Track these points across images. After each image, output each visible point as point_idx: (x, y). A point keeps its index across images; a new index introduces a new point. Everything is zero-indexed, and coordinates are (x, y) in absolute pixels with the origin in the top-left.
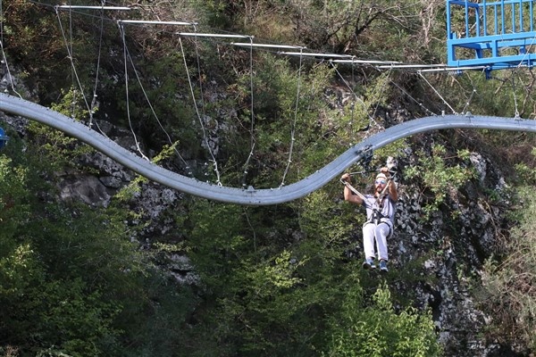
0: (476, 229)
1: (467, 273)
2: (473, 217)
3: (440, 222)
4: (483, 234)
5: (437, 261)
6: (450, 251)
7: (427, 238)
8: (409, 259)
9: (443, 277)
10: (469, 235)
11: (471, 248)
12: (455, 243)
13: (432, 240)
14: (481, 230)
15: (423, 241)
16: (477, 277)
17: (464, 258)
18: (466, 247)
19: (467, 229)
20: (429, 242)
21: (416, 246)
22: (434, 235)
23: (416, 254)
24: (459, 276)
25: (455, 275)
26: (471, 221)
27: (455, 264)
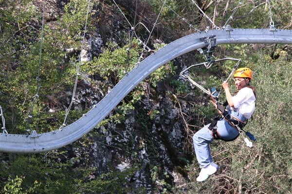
0: (166, 126)
1: (161, 176)
2: (163, 113)
3: (133, 120)
4: (172, 131)
5: (132, 162)
6: (144, 152)
7: (121, 138)
8: (102, 162)
9: (138, 181)
10: (159, 132)
11: (162, 147)
12: (148, 143)
13: (126, 140)
14: (170, 126)
15: (117, 141)
16: (170, 180)
17: (156, 159)
18: (158, 146)
19: (158, 126)
20: (122, 143)
21: (110, 148)
22: (128, 134)
23: (110, 156)
24: (154, 178)
25: (149, 180)
26: (161, 117)
27: (148, 166)
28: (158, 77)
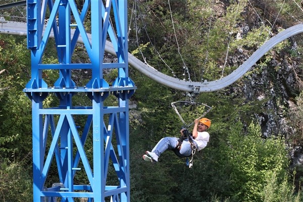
0: (284, 75)
1: (282, 103)
2: (283, 68)
3: (266, 72)
4: (288, 78)
5: (266, 95)
6: (272, 90)
7: (259, 82)
8: (249, 95)
9: (269, 106)
10: (281, 79)
11: (283, 87)
12: (274, 85)
13: (262, 83)
14: (287, 75)
15: (257, 84)
16: (287, 105)
17: (279, 93)
18: (280, 86)
19: (280, 75)
20: (260, 85)
21: (253, 88)
22: (263, 80)
23: (254, 92)
24: (278, 104)
25: (275, 104)
26: (282, 70)
27: (275, 97)
28: (280, 48)
